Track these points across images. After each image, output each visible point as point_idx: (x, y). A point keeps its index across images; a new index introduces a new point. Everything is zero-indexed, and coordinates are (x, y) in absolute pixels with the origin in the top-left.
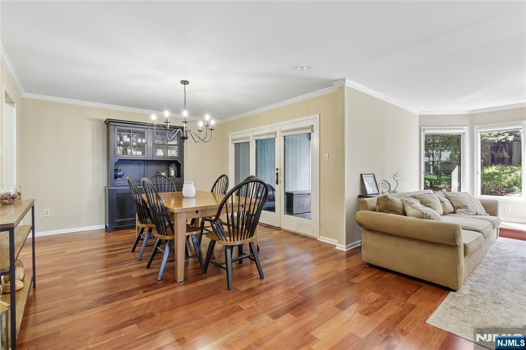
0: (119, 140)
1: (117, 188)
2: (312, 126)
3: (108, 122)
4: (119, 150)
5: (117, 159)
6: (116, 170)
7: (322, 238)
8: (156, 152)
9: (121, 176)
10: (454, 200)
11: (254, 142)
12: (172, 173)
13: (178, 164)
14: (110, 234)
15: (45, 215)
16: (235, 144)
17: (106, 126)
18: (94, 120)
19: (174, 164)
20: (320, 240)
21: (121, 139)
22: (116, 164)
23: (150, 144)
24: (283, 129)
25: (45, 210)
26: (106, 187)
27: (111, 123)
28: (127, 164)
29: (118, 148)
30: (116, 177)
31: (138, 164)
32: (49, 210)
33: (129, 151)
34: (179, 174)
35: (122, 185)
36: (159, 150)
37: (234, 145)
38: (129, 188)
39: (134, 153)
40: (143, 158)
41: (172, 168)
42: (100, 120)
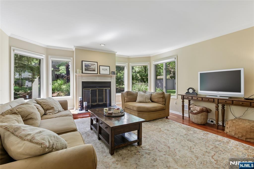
10: (44, 105)
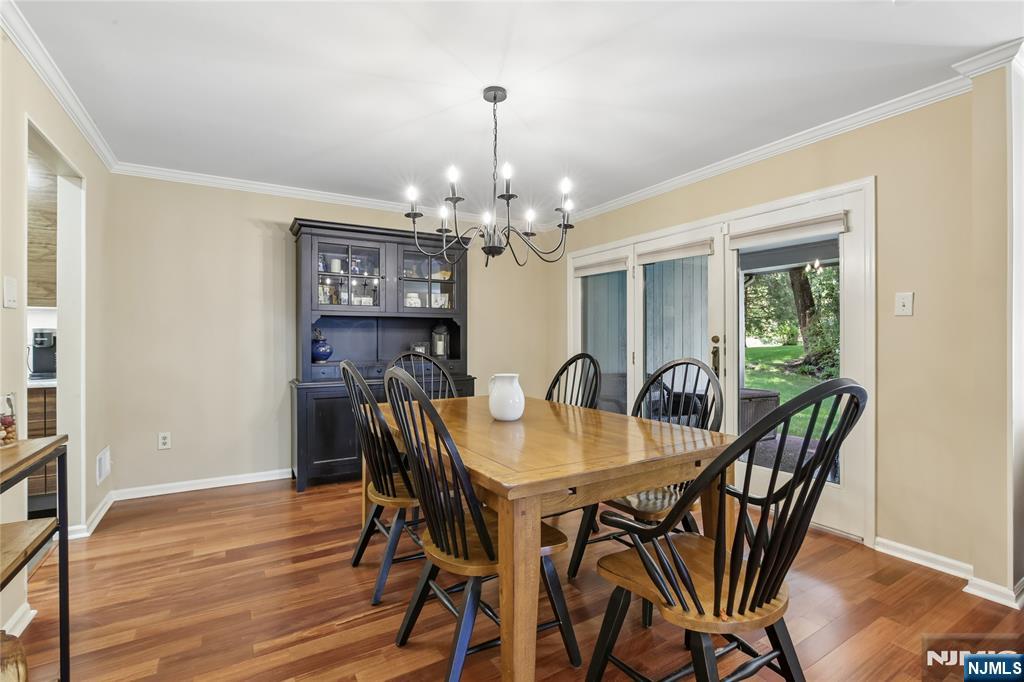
0: (321, 269)
1: (318, 385)
2: (846, 213)
3: (300, 228)
4: (323, 294)
5: (316, 316)
6: (315, 342)
7: (884, 545)
8: (404, 297)
9: (326, 356)
11: (640, 270)
12: (440, 347)
13: (452, 326)
14: (303, 497)
15: (161, 447)
16: (583, 277)
17: (294, 238)
18: (267, 224)
19: (444, 328)
20: (879, 549)
21: (327, 267)
22: (314, 327)
23: (391, 279)
24: (735, 231)
25: (162, 435)
26: (292, 382)
27: (303, 229)
28: (338, 326)
29: (320, 288)
30: (315, 358)
31: (364, 327)
32: (168, 434)
33: (344, 296)
34: (456, 350)
35: (328, 378)
36: (409, 295)
37: (580, 280)
38: (343, 384)
39: (355, 300)
40: (376, 312)
41: (437, 337)
42: (280, 225)
